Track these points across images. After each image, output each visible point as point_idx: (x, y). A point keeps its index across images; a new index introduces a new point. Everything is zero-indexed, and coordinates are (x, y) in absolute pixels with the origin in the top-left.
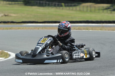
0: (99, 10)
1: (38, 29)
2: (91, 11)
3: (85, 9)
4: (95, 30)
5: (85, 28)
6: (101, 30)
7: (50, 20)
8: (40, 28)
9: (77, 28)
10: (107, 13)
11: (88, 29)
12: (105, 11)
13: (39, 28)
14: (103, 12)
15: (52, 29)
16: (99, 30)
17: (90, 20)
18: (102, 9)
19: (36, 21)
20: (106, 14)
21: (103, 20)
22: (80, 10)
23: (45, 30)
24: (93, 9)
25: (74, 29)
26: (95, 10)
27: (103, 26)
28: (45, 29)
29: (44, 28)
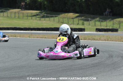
0: (27, 16)
2: (19, 17)
3: (13, 15)
4: (23, 37)
5: (13, 35)
6: (29, 37)
11: (16, 36)
12: (34, 18)
16: (28, 37)
17: (18, 27)
18: (31, 15)
20: (35, 21)
21: (32, 27)
22: (7, 16)
24: (21, 15)
26: (23, 16)
27: (32, 33)
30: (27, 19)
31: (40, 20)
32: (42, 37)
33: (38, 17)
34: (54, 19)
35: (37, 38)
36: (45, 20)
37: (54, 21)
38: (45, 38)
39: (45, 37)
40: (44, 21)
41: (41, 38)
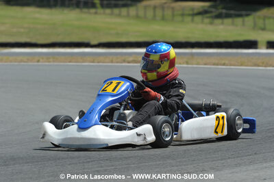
0: (183, 15)
1: (38, 61)
2: (163, 18)
3: (150, 14)
6: (187, 63)
7: (67, 40)
8: (43, 59)
9: (131, 59)
10: (202, 22)
12: (198, 18)
13: (41, 60)
14: (192, 21)
15: (70, 62)
16: (183, 63)
18: (191, 12)
19: (33, 41)
20: (200, 26)
21: (193, 40)
22: (137, 17)
23: (56, 64)
24: (168, 13)
25: (124, 61)
26: (173, 15)
27: (192, 54)
28: (54, 61)
29: (51, 60)
30: (183, 21)
31: (211, 23)
32: (217, 62)
33: (207, 17)
34: (243, 22)
35: (205, 64)
36: (222, 23)
37: (243, 24)
38: (224, 65)
39: (223, 62)
40: (221, 27)
41: (214, 64)
